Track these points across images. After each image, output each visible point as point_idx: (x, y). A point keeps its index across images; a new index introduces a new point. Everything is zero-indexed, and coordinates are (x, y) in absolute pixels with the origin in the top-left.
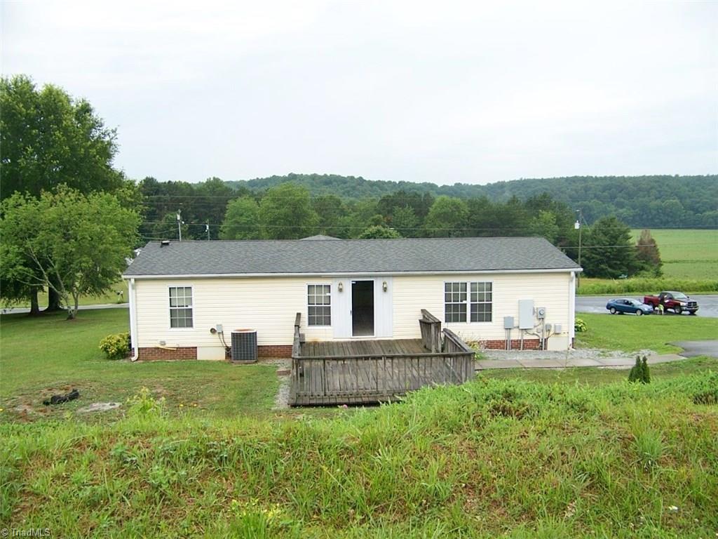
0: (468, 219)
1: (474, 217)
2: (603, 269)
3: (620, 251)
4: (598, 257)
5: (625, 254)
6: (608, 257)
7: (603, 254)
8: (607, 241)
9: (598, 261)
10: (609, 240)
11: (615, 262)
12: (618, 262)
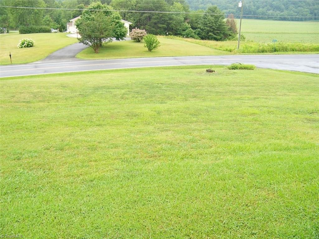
0: (135, 6)
1: (139, 5)
2: (210, 35)
3: (220, 25)
4: (208, 28)
5: (223, 27)
6: (214, 29)
7: (210, 27)
8: (213, 20)
9: (208, 30)
10: (214, 19)
11: (217, 31)
12: (219, 32)
